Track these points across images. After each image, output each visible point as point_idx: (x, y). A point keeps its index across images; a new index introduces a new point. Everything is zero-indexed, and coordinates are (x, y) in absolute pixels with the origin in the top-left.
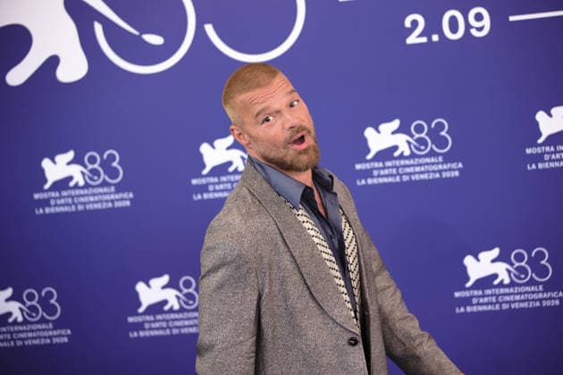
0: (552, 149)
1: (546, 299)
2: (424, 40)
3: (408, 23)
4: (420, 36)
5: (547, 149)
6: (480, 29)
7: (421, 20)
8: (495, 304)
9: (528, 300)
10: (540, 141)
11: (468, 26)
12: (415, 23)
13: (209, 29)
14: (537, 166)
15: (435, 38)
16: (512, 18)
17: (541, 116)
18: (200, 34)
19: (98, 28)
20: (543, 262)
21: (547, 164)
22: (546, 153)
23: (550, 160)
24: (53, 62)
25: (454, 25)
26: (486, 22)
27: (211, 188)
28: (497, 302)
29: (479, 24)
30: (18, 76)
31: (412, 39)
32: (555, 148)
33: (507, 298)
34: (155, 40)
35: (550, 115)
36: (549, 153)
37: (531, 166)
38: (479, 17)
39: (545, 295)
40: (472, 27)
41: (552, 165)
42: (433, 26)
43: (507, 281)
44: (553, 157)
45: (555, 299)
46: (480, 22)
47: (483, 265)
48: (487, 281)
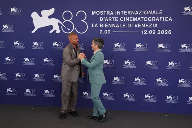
3: (100, 31)
7: (102, 31)
11: (108, 32)
13: (76, 29)
16: (113, 32)
18: (74, 29)
19: (62, 27)
22: (115, 49)
24: (56, 31)
25: (106, 32)
26: (110, 32)
30: (51, 32)
31: (100, 33)
34: (69, 29)
35: (116, 44)
37: (113, 50)
38: (109, 31)
42: (103, 32)
46: (109, 32)
47: (106, 62)
48: (106, 64)
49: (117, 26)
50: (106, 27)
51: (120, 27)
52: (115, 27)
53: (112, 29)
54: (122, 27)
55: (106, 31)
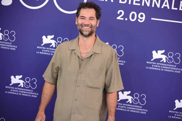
0: (155, 63)
1: (142, 111)
2: (123, 19)
3: (119, 13)
4: (121, 17)
5: (154, 63)
6: (141, 20)
8: (125, 109)
9: (136, 110)
10: (152, 60)
11: (138, 18)
12: (121, 13)
14: (149, 68)
15: (126, 19)
16: (152, 19)
17: (154, 52)
20: (144, 99)
21: (152, 68)
22: (153, 64)
23: (154, 67)
25: (133, 18)
26: (144, 18)
27: (43, 50)
28: (126, 109)
29: (141, 18)
31: (119, 18)
32: (156, 63)
33: (130, 108)
35: (157, 53)
36: (154, 64)
37: (147, 67)
38: (142, 16)
39: (142, 110)
40: (139, 19)
41: (154, 68)
42: (126, 15)
43: (131, 102)
44: (155, 66)
45: (145, 112)
46: (142, 18)
47: (124, 96)
48: (124, 101)
49: (164, 5)
50: (134, 4)
51: (173, 8)
52: (158, 6)
53: (150, 11)
54: (179, 8)
55: (133, 15)
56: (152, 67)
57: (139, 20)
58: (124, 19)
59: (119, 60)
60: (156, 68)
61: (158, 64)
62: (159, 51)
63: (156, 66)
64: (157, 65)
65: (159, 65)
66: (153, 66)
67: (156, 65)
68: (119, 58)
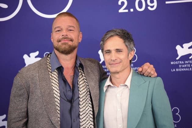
0: (183, 62)
2: (127, 11)
3: (120, 3)
4: (125, 9)
5: (181, 62)
6: (152, 7)
7: (126, 2)
10: (177, 59)
11: (147, 5)
12: (123, 3)
14: (176, 70)
15: (132, 10)
16: (167, 3)
20: (177, 114)
23: (182, 68)
25: (140, 5)
26: (155, 4)
31: (121, 10)
32: (184, 62)
35: (183, 47)
36: (181, 64)
37: (173, 70)
38: (152, 1)
40: (149, 6)
41: (182, 70)
42: (131, 4)
44: (183, 66)
46: (153, 4)
56: (180, 68)
57: (149, 8)
58: (129, 10)
59: (133, 67)
60: (185, 68)
61: (187, 62)
62: (184, 45)
63: (185, 66)
64: (186, 64)
65: (188, 64)
66: (180, 66)
67: (184, 64)
68: (132, 65)
